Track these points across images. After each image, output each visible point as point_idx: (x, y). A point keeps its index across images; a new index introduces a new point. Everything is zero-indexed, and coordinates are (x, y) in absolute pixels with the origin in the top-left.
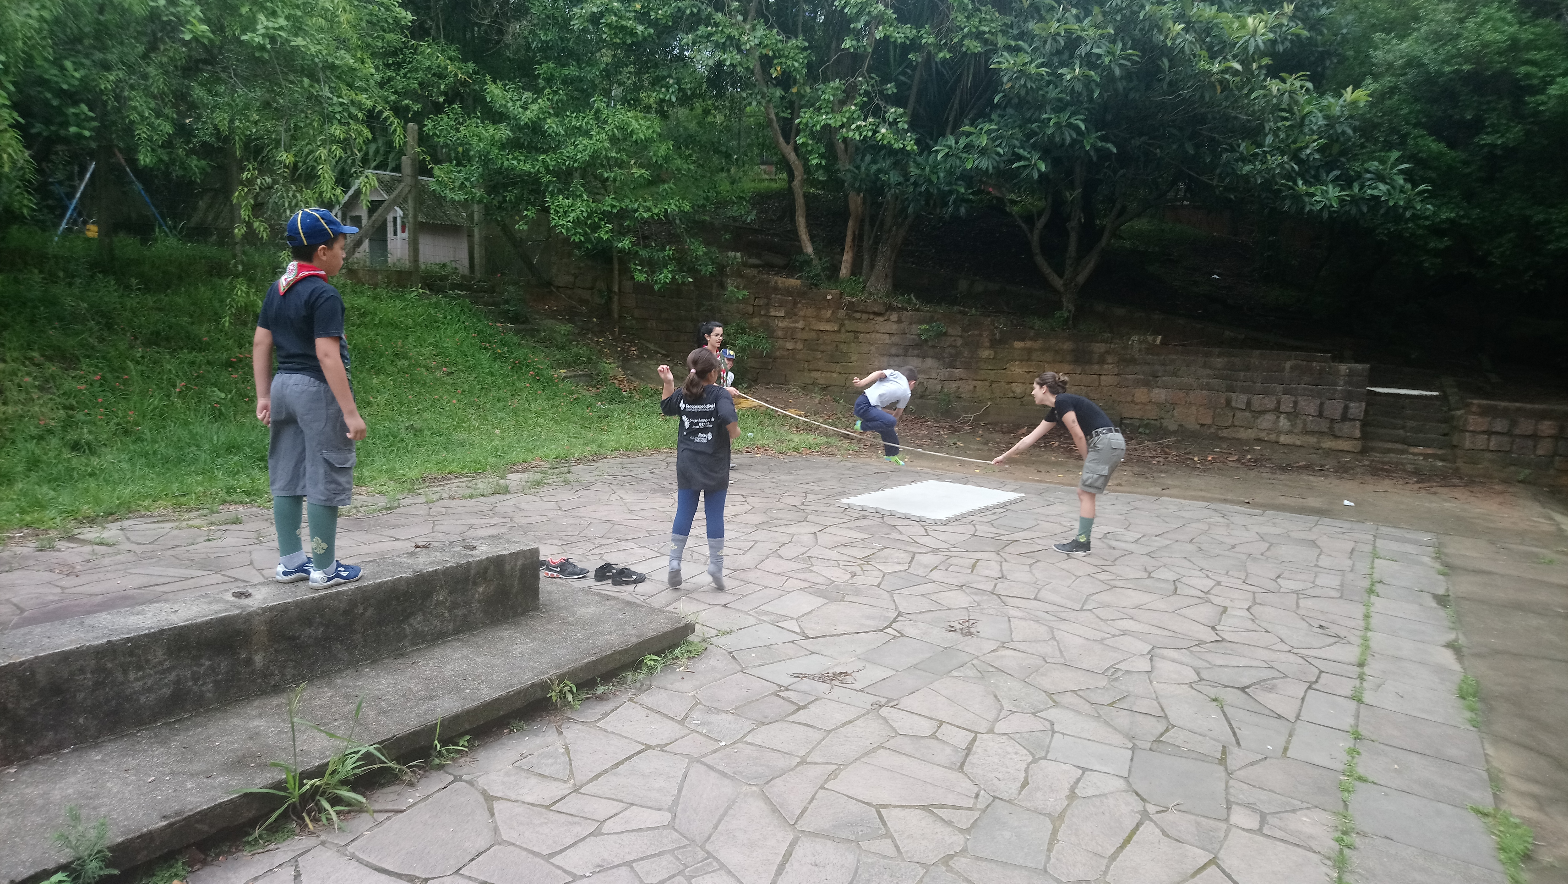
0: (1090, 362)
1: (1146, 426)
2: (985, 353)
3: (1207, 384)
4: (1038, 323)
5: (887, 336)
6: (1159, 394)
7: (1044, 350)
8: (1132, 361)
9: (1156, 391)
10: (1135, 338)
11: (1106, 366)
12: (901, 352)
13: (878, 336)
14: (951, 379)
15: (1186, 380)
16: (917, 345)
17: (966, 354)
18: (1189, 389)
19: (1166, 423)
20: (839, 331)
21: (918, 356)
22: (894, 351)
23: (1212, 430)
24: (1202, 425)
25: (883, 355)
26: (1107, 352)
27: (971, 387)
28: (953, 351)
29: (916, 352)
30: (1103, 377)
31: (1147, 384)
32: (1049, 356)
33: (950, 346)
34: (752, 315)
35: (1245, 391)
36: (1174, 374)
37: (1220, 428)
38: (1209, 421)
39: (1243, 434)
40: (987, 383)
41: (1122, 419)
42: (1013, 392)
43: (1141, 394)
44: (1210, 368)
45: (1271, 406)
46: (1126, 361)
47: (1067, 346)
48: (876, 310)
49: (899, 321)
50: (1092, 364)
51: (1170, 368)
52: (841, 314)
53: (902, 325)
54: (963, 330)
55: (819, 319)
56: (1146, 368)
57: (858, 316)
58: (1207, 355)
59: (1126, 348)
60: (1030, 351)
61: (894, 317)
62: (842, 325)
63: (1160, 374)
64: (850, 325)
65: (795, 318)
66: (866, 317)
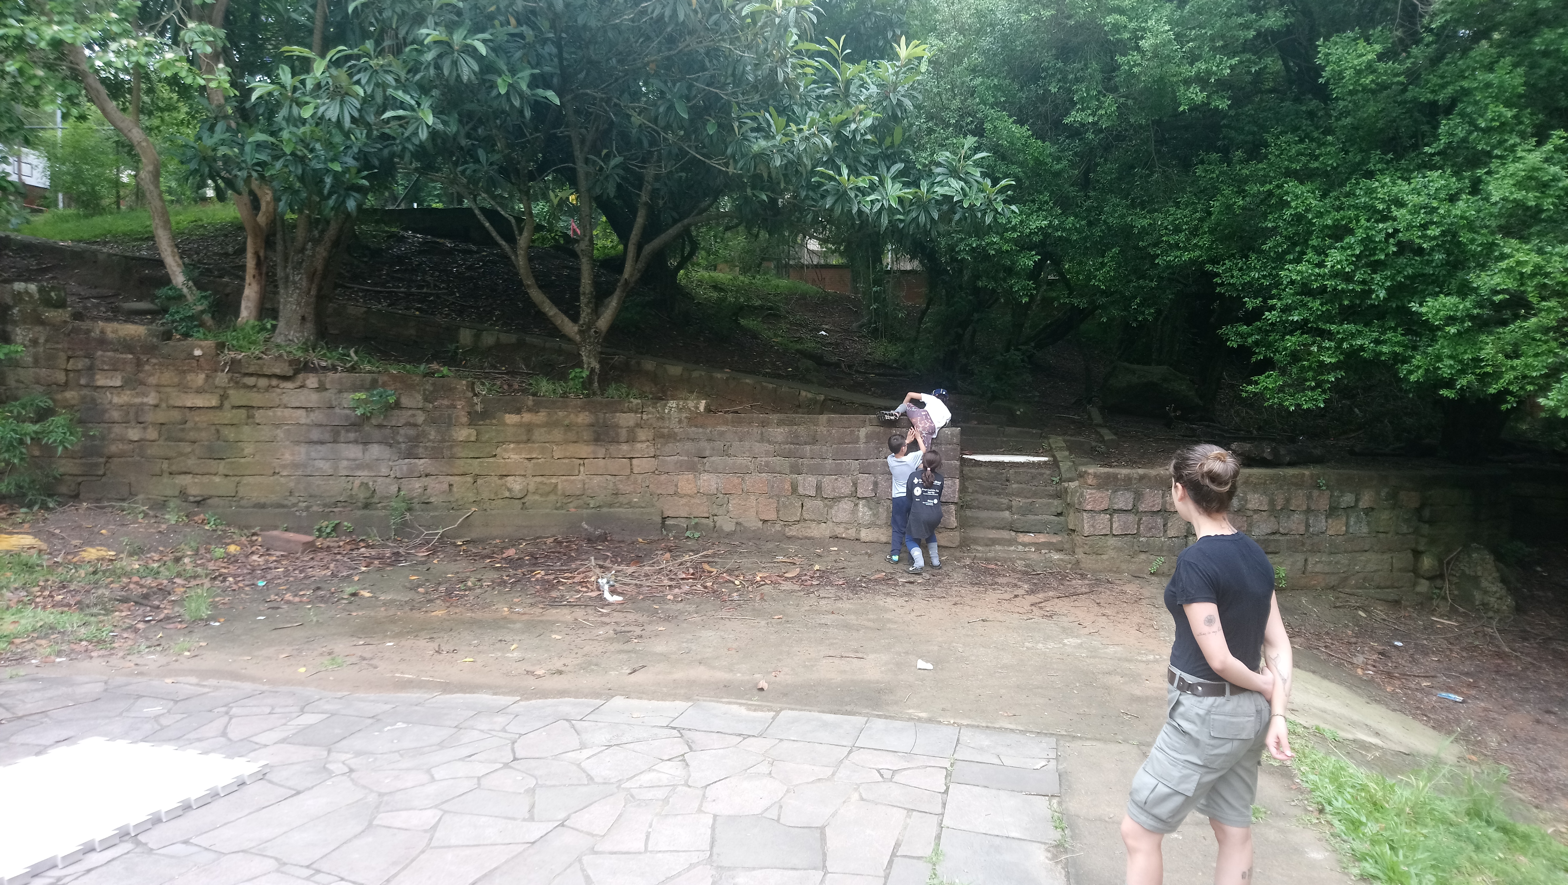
0: (616, 441)
1: (696, 527)
2: (463, 433)
3: (767, 464)
4: (545, 386)
5: (302, 412)
6: (709, 482)
7: (551, 425)
8: (670, 437)
9: (705, 476)
10: (672, 404)
11: (639, 445)
12: (327, 436)
13: (287, 412)
14: (411, 475)
15: (740, 460)
16: (353, 424)
17: (433, 435)
18: (743, 472)
19: (719, 521)
20: (220, 407)
21: (356, 442)
22: (315, 435)
23: (778, 527)
24: (765, 521)
25: (298, 443)
26: (638, 425)
27: (445, 486)
28: (412, 432)
29: (352, 436)
30: (634, 461)
31: (692, 468)
32: (558, 434)
33: (408, 424)
34: (66, 386)
35: (815, 471)
36: (725, 453)
37: (787, 524)
38: (772, 516)
39: (818, 531)
40: (469, 479)
41: (664, 519)
42: (509, 490)
43: (685, 482)
44: (769, 442)
45: (847, 490)
46: (663, 437)
47: (583, 418)
48: (278, 371)
49: (321, 388)
50: (618, 442)
51: (719, 445)
52: (222, 378)
53: (327, 394)
54: (426, 400)
55: (184, 388)
56: (689, 445)
57: (250, 381)
58: (764, 424)
59: (662, 418)
60: (529, 428)
61: (312, 381)
62: (224, 397)
63: (707, 453)
64: (237, 396)
65: (141, 389)
66: (263, 382)
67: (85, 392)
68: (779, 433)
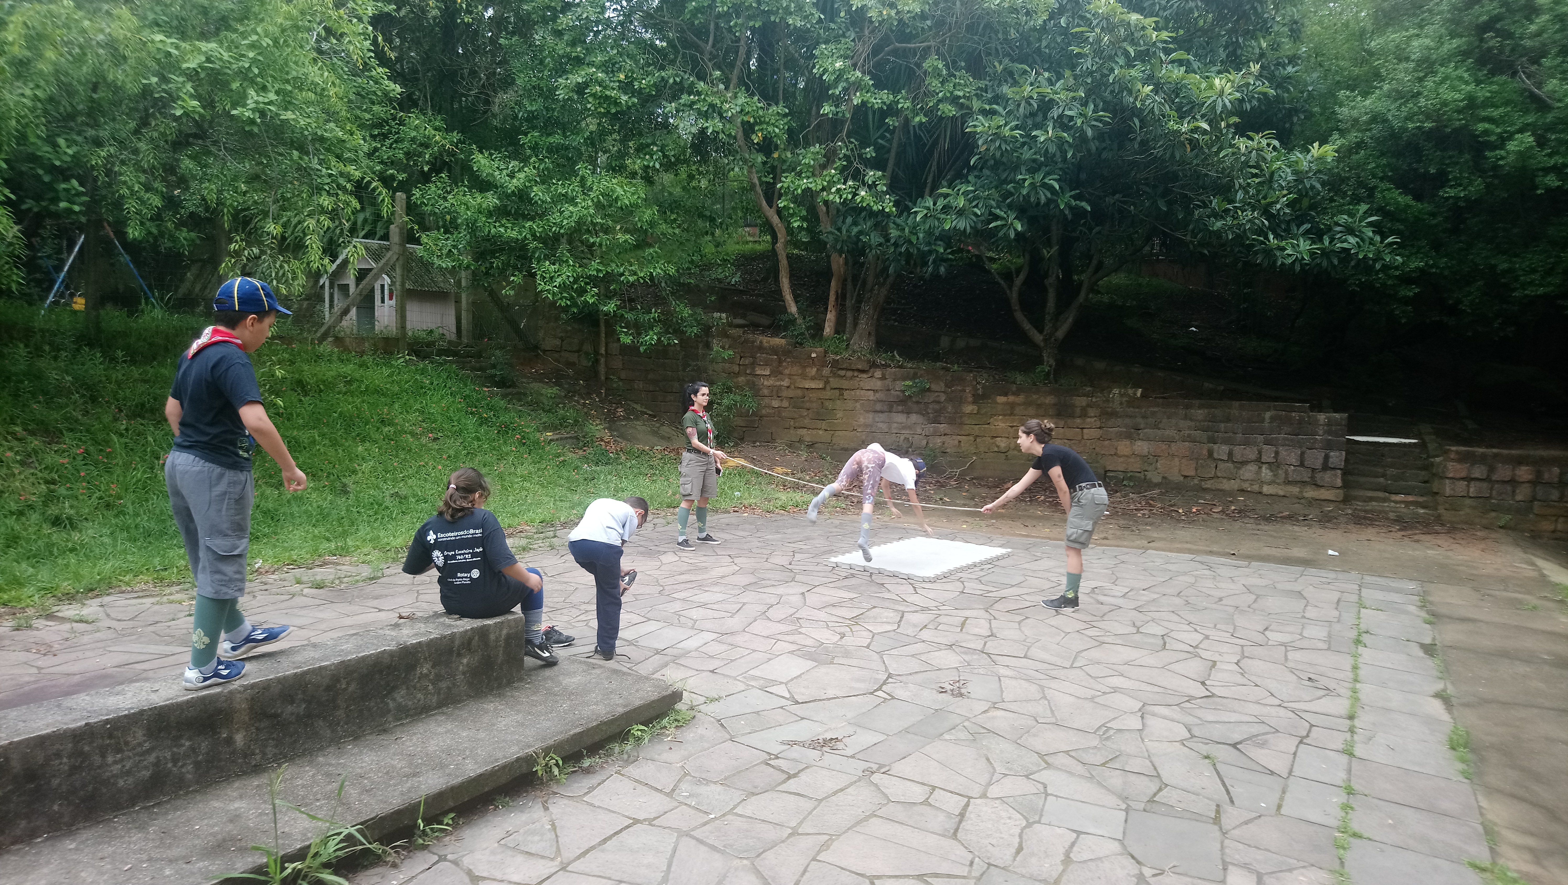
0: (1072, 416)
1: (1130, 479)
2: (969, 409)
3: (1189, 436)
4: (1019, 378)
5: (871, 393)
6: (1142, 447)
7: (1027, 404)
8: (1113, 414)
9: (1139, 443)
10: (1116, 391)
11: (1089, 420)
12: (885, 408)
13: (863, 392)
14: (936, 433)
15: (1167, 432)
16: (901, 401)
17: (950, 409)
18: (1171, 441)
19: (1149, 475)
20: (824, 388)
21: (903, 412)
22: (878, 407)
23: (1196, 481)
24: (1185, 477)
25: (868, 411)
26: (1089, 406)
27: (956, 443)
28: (937, 407)
29: (900, 408)
30: (1085, 430)
31: (1129, 437)
32: (1032, 410)
33: (934, 401)
34: (738, 374)
35: (1226, 442)
36: (1156, 427)
37: (1203, 479)
38: (1192, 473)
39: (1227, 485)
40: (972, 438)
41: (1106, 472)
42: (998, 447)
43: (1124, 447)
44: (1191, 420)
45: (1253, 456)
46: (1108, 414)
47: (1049, 400)
48: (860, 367)
49: (883, 378)
50: (1074, 417)
51: (1151, 420)
52: (826, 371)
53: (886, 382)
54: (946, 386)
55: (804, 376)
56: (1127, 421)
57: (842, 373)
58: (1187, 407)
59: (1108, 401)
60: (1012, 406)
61: (878, 374)
62: (827, 382)
63: (1142, 426)
64: (834, 382)
65: (780, 376)
66: (850, 374)
67: (749, 377)
68: (1200, 413)
